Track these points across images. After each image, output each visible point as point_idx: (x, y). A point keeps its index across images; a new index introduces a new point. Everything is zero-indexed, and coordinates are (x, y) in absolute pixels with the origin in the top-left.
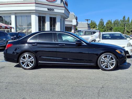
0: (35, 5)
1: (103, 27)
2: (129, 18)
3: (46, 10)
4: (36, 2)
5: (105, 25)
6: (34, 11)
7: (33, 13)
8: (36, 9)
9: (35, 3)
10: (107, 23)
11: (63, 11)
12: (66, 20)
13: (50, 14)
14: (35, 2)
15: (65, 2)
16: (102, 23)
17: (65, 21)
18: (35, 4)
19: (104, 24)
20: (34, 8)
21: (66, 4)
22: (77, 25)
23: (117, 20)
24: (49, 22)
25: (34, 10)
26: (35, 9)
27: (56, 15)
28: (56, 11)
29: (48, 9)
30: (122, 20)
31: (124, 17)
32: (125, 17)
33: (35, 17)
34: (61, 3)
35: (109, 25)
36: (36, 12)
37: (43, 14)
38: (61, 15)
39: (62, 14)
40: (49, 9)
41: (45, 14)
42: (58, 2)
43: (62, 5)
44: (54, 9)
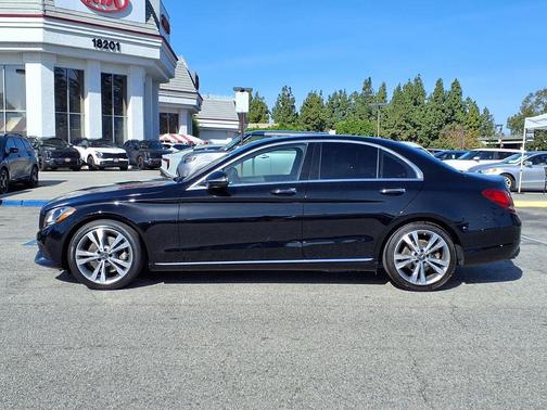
0: (42, 25)
1: (290, 119)
2: (384, 85)
3: (88, 44)
4: (48, 13)
5: (298, 109)
6: (41, 49)
7: (33, 56)
8: (46, 41)
9: (45, 16)
10: (307, 105)
11: (156, 54)
12: (162, 86)
13: (103, 63)
14: (41, 13)
15: (162, 16)
16: (286, 103)
17: (160, 93)
18: (42, 20)
19: (293, 107)
20: (37, 35)
21: (164, 24)
22: (198, 108)
23: (340, 92)
24: (100, 95)
25: (40, 43)
26: (41, 40)
27: (126, 66)
28: (126, 49)
29: (94, 41)
30: (360, 92)
31: (368, 84)
32: (370, 82)
33: (42, 74)
34: (147, 19)
35: (313, 110)
36: (47, 53)
37: (77, 59)
38: (146, 68)
39: (152, 64)
40: (98, 43)
41: (85, 60)
42: (137, 15)
43: (152, 27)
44: (118, 44)
